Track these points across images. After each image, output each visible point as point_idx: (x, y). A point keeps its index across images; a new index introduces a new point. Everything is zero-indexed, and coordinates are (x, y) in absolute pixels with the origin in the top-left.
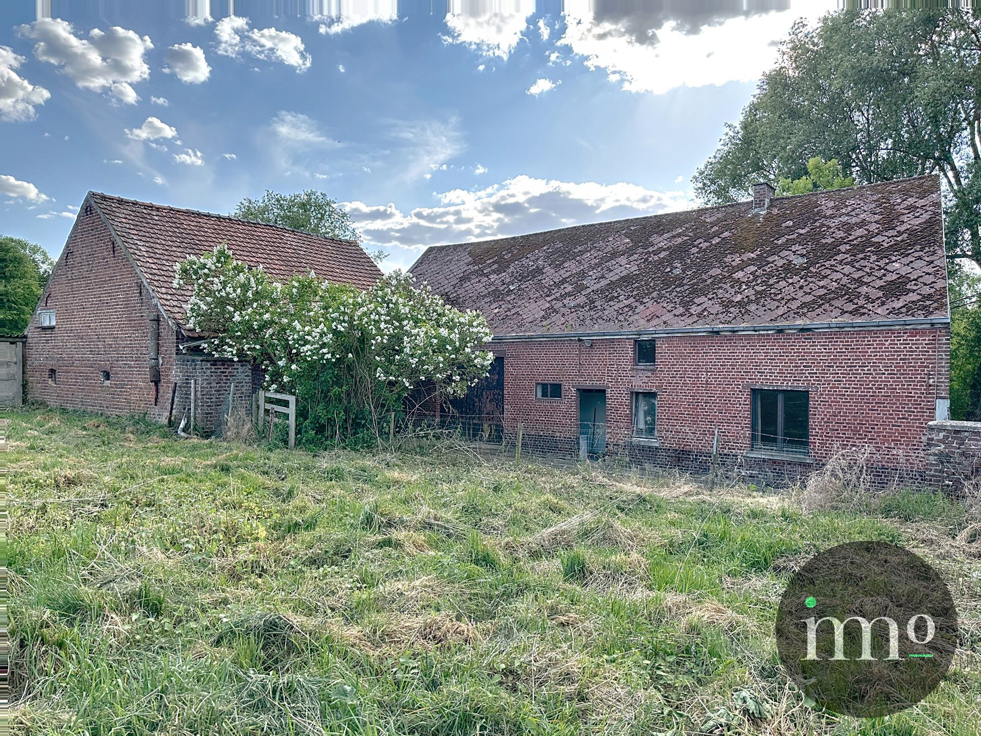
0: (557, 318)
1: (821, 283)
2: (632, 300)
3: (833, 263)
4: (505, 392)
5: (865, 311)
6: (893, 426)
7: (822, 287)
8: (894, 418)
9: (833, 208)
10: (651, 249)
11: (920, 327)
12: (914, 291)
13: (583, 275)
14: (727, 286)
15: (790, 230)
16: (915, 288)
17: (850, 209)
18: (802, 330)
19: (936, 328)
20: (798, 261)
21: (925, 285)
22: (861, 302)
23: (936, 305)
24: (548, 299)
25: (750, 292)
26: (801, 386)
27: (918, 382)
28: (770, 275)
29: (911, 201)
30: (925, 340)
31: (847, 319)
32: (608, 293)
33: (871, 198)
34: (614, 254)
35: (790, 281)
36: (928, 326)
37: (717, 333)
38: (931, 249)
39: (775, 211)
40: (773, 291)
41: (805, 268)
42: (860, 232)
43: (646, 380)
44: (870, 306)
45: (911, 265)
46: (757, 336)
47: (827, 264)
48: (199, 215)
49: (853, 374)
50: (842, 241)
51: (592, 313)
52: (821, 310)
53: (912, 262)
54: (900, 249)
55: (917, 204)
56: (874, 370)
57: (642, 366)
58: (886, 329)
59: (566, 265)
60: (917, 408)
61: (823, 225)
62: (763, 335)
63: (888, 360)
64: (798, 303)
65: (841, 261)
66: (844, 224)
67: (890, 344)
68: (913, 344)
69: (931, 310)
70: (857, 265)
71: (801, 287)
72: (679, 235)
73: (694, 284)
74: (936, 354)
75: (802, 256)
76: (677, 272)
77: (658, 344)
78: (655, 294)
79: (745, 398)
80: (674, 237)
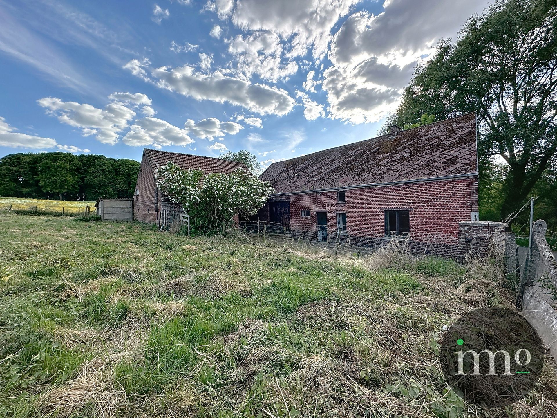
0: (309, 185)
1: (416, 163)
2: (338, 176)
3: (422, 154)
4: (291, 214)
5: (436, 173)
6: (450, 225)
7: (416, 165)
8: (450, 222)
9: (424, 132)
10: (348, 156)
11: (462, 178)
12: (460, 162)
13: (321, 168)
14: (375, 168)
15: (405, 143)
16: (460, 161)
17: (432, 131)
18: (405, 183)
19: (471, 179)
20: (406, 155)
21: (466, 159)
22: (433, 169)
23: (471, 167)
24: (308, 178)
25: (385, 170)
26: (405, 208)
27: (462, 204)
28: (394, 162)
29: (461, 125)
30: (465, 184)
31: (426, 177)
32: (329, 174)
33: (442, 126)
34: (334, 159)
35: (402, 163)
36: (466, 178)
37: (369, 187)
38: (470, 143)
39: (399, 136)
40: (394, 168)
41: (410, 158)
42: (437, 140)
43: (342, 208)
44: (438, 171)
45: (459, 151)
46: (386, 187)
47: (420, 155)
48: (184, 155)
49: (430, 202)
50: (427, 145)
51: (322, 182)
52: (415, 174)
53: (460, 150)
54: (454, 145)
55: (464, 126)
56: (440, 200)
57: (340, 202)
58: (445, 181)
59: (316, 165)
60: (461, 217)
61: (419, 139)
62: (388, 187)
63: (447, 194)
64: (405, 172)
65: (426, 153)
66: (428, 138)
67: (447, 187)
68: (458, 187)
69: (468, 170)
70: (433, 154)
71: (407, 166)
72: (360, 150)
73: (363, 168)
74: (471, 191)
75: (409, 153)
76: (356, 164)
77: (346, 193)
78: (347, 173)
79: (381, 214)
80: (357, 151)
